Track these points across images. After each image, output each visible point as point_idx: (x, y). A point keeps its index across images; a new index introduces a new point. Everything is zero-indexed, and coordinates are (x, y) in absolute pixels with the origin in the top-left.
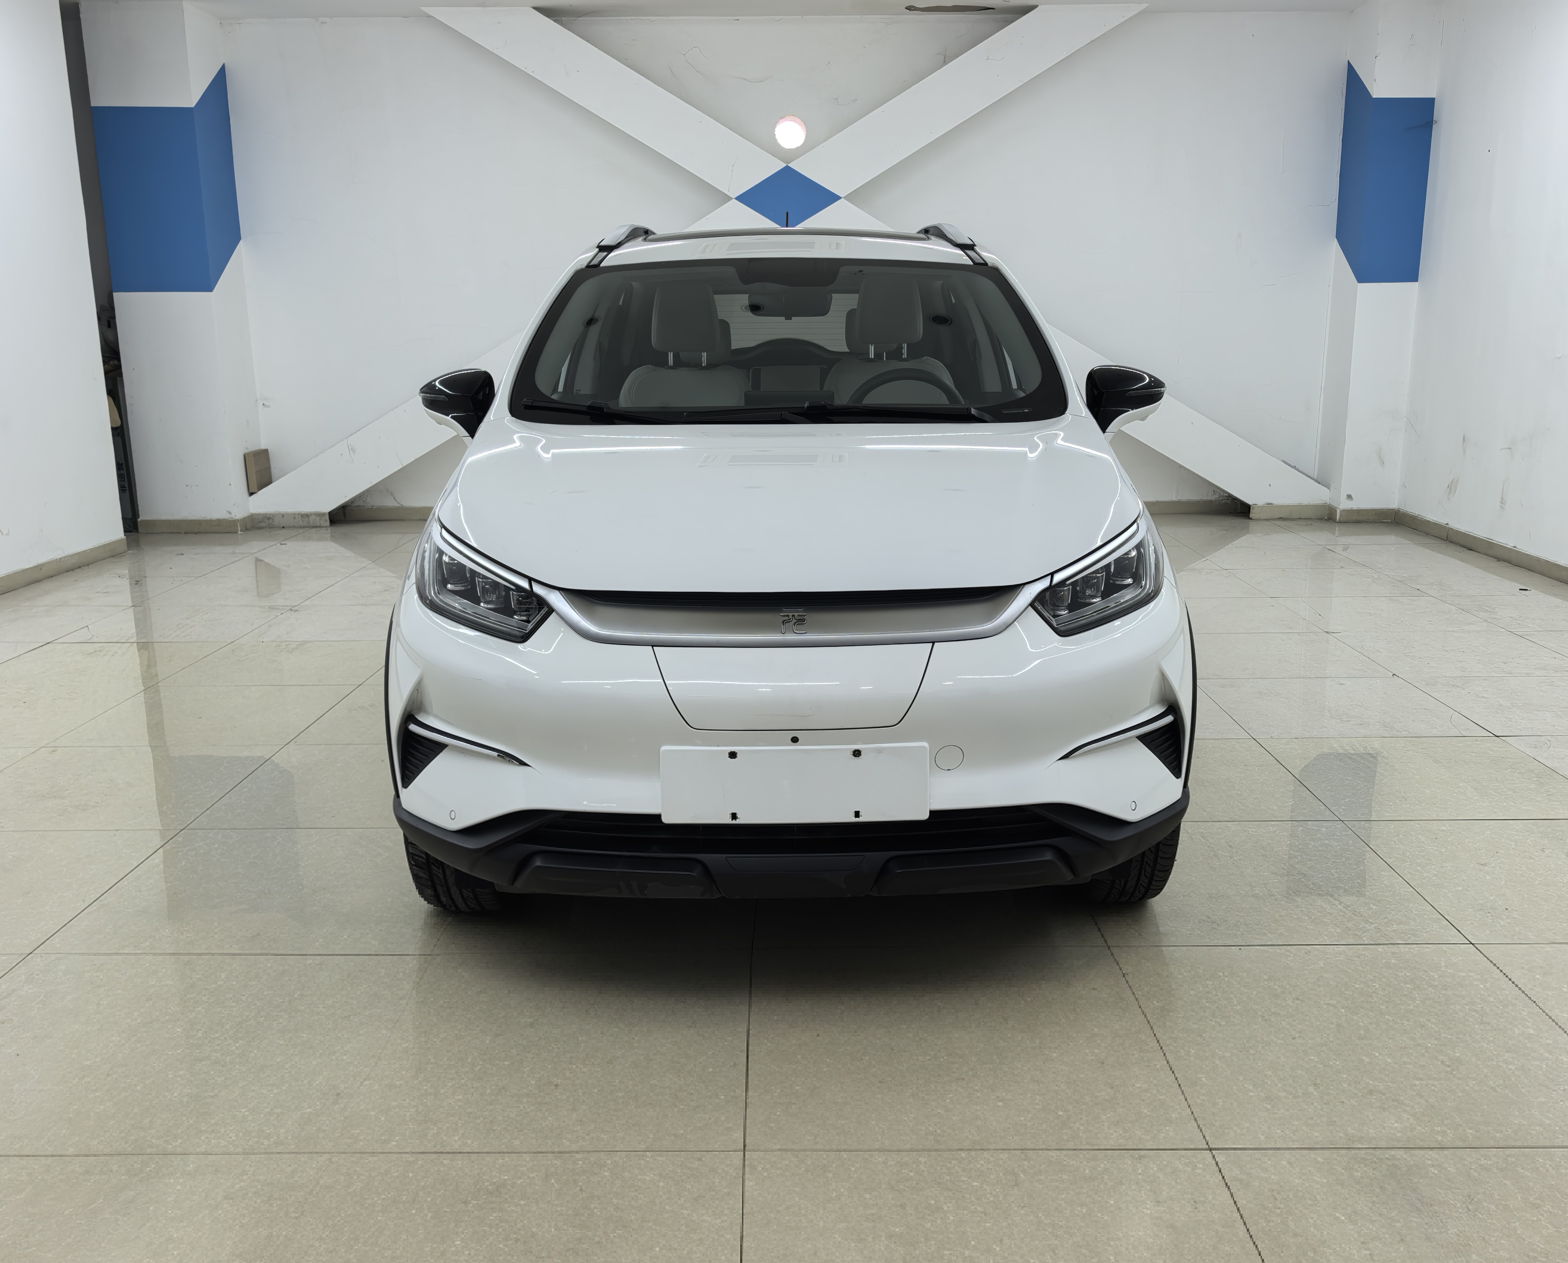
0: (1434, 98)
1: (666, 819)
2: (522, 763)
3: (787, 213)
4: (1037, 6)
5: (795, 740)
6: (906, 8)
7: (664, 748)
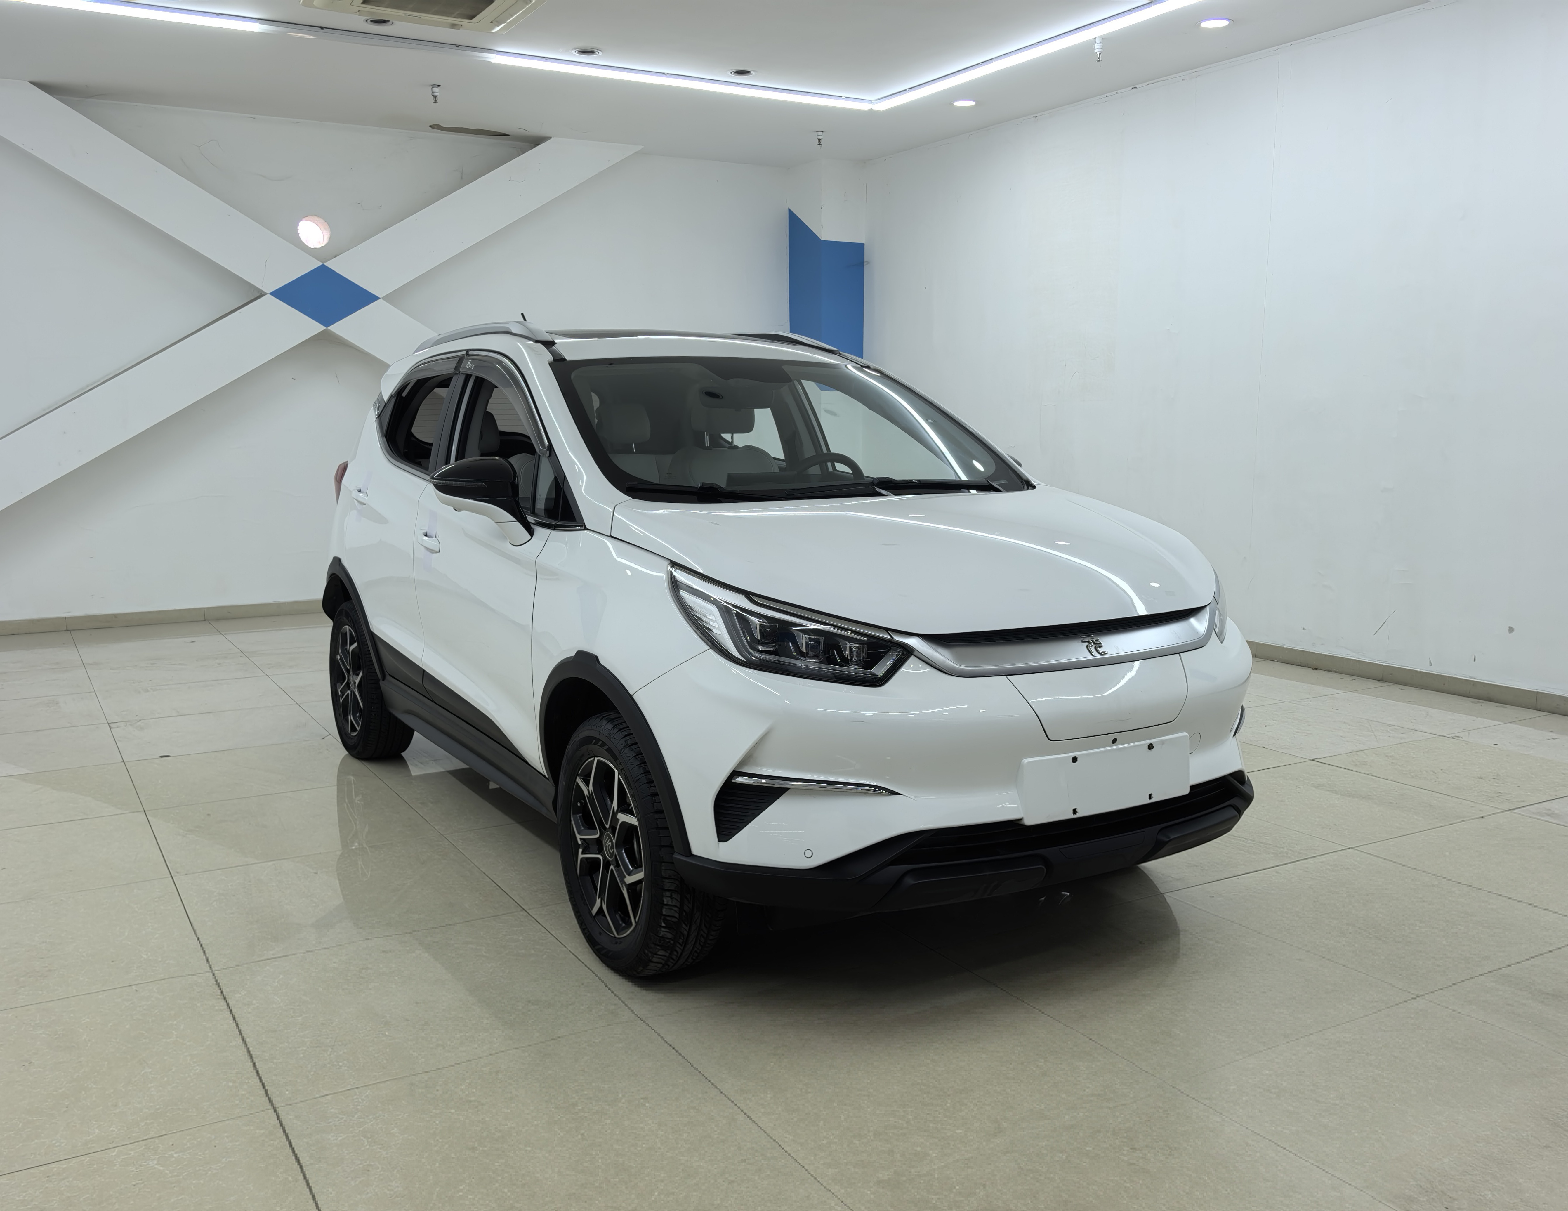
0: (864, 244)
1: (1029, 821)
2: (893, 793)
3: (522, 314)
4: (549, 138)
5: (1114, 741)
6: (430, 126)
7: (1026, 761)
